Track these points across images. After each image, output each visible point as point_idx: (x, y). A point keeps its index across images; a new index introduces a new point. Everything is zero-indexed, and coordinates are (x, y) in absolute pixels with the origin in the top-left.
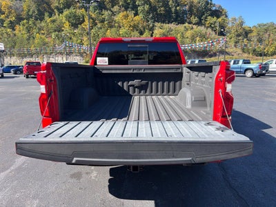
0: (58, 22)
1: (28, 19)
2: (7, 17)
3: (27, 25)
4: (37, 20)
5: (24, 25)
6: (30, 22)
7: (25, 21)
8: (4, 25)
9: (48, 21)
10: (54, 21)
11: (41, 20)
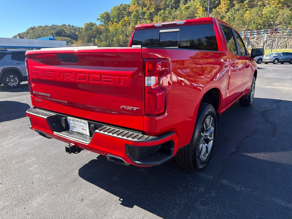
0: (192, 9)
1: (165, 9)
2: (148, 9)
3: (163, 15)
4: (172, 9)
5: (160, 15)
6: (167, 12)
7: (162, 11)
8: (145, 17)
9: (182, 9)
10: (187, 8)
11: (176, 9)
